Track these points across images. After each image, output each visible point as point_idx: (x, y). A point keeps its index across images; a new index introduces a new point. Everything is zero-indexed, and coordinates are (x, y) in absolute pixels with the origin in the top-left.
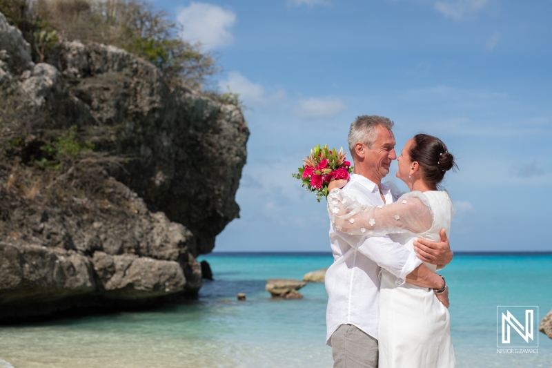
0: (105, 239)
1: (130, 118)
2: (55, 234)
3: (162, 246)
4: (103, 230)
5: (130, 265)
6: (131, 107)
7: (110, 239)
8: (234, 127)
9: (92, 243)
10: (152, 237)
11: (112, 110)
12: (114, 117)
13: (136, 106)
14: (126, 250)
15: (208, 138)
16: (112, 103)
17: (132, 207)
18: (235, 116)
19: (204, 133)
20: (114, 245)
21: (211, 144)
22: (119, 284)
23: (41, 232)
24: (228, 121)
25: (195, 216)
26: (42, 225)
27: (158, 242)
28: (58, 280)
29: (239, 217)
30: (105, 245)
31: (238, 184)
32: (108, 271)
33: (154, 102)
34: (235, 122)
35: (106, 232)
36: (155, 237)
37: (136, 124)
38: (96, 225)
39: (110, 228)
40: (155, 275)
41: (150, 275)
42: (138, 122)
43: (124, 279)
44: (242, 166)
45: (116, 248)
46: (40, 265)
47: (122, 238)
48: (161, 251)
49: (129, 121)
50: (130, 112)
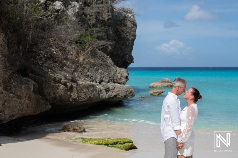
0: (104, 77)
1: (100, 23)
2: (92, 76)
3: (121, 78)
4: (102, 73)
5: (115, 87)
6: (101, 18)
7: (105, 77)
8: (132, 23)
9: (101, 79)
10: (117, 75)
11: (94, 20)
12: (95, 23)
13: (103, 18)
14: (110, 81)
15: (121, 29)
16: (94, 17)
17: (109, 62)
18: (132, 18)
19: (120, 26)
20: (106, 79)
21: (123, 31)
22: (111, 96)
23: (88, 76)
24: (129, 21)
25: (120, 63)
26: (88, 73)
27: (119, 77)
28: (98, 96)
29: (133, 62)
30: (104, 79)
31: (133, 48)
32: (107, 90)
33: (109, 15)
34: (132, 21)
35: (103, 74)
36: (118, 74)
37: (102, 25)
38: (100, 71)
39: (105, 72)
40: (125, 92)
41: (123, 91)
42: (103, 24)
43: (113, 93)
44: (134, 40)
45: (107, 80)
46: (93, 91)
47: (109, 76)
48: (121, 80)
49: (99, 24)
50: (100, 20)
